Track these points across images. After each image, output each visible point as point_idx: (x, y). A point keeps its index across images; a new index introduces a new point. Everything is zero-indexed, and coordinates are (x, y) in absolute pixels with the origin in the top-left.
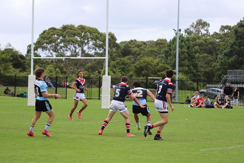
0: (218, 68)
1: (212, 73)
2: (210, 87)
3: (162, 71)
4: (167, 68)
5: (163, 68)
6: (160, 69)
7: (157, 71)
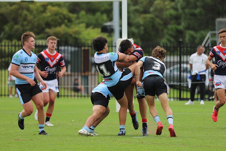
2: (174, 62)
3: (55, 26)
4: (67, 17)
5: (57, 17)
6: (50, 20)
7: (44, 26)
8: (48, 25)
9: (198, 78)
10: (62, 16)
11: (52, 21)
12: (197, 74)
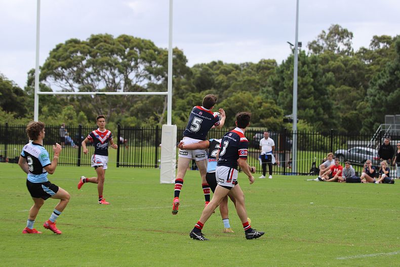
0: (367, 112)
1: (358, 120)
2: (353, 145)
3: (267, 118)
4: (276, 111)
5: (269, 111)
6: (263, 113)
7: (259, 117)
8: (262, 117)
9: (266, 158)
10: (272, 110)
11: (265, 114)
12: (264, 154)
